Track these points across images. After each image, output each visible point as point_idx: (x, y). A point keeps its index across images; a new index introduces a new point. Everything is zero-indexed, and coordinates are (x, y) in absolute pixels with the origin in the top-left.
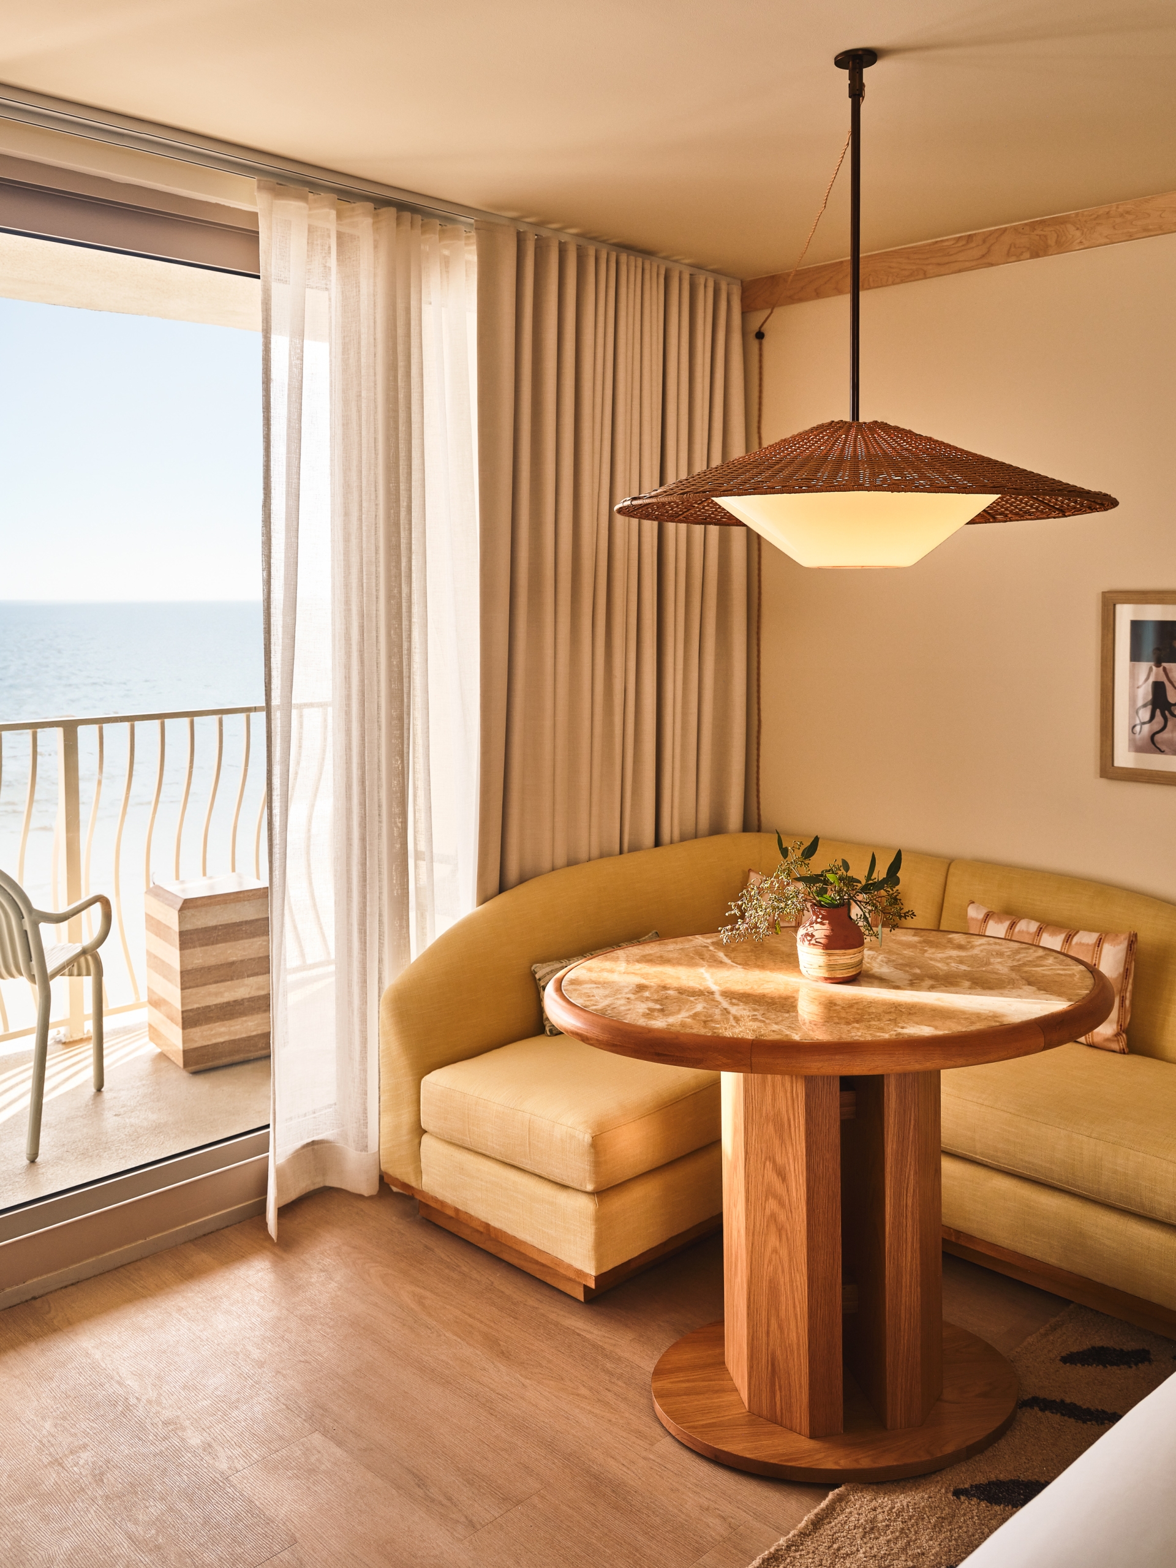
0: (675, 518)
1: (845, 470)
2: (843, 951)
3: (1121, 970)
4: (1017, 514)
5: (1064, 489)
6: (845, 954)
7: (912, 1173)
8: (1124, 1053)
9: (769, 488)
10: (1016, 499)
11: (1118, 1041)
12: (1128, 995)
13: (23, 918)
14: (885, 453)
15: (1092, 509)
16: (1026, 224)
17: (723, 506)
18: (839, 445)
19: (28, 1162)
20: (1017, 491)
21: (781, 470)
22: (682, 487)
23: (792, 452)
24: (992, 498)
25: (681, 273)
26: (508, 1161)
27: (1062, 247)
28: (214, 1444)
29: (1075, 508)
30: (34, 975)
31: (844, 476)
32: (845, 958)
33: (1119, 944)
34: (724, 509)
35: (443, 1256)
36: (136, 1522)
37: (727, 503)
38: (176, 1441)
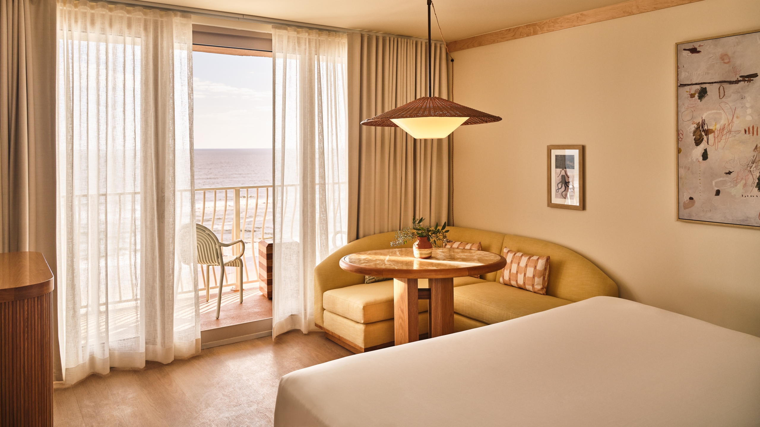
0: (379, 125)
1: (427, 111)
2: (423, 249)
3: (544, 268)
4: (474, 123)
5: (487, 115)
6: (424, 250)
7: (440, 313)
8: (544, 295)
9: (406, 116)
10: (474, 118)
11: (542, 291)
12: (546, 276)
13: (216, 245)
14: (438, 106)
15: (494, 121)
16: (525, 26)
17: (393, 121)
18: (425, 104)
19: (216, 319)
20: (474, 116)
21: (409, 111)
22: (381, 116)
23: (412, 106)
24: (468, 118)
25: (421, 42)
26: (344, 316)
27: (535, 33)
28: (249, 379)
29: (490, 121)
30: (219, 263)
31: (426, 113)
32: (426, 251)
33: (543, 259)
34: (393, 123)
35: (328, 346)
36: (225, 392)
37: (395, 121)
38: (240, 378)
